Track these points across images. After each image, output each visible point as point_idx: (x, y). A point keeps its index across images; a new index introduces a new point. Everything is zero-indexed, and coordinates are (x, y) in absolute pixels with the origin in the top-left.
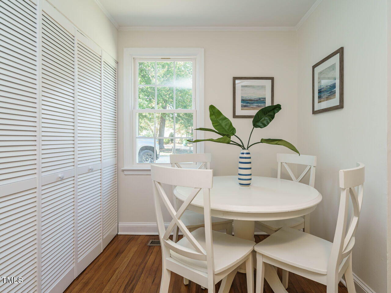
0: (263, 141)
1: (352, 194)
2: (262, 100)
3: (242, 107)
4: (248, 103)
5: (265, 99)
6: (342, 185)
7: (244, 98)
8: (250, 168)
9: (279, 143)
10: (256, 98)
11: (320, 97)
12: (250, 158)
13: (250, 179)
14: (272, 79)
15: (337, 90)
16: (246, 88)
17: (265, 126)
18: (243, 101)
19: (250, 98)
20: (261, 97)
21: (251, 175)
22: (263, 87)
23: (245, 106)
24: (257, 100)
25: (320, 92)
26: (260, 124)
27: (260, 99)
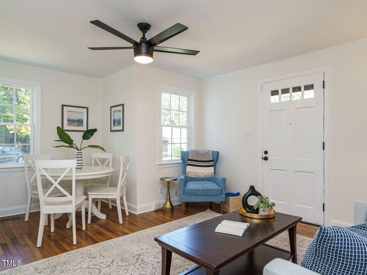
0: (89, 146)
1: (125, 166)
2: (81, 120)
3: (68, 124)
4: (72, 122)
5: (83, 120)
6: (121, 161)
7: (69, 119)
8: (82, 160)
9: (97, 147)
10: (77, 119)
11: (114, 124)
12: (82, 155)
13: (82, 165)
14: (87, 108)
15: (121, 122)
16: (70, 113)
17: (88, 138)
18: (68, 120)
19: (73, 119)
20: (80, 118)
21: (82, 163)
22: (81, 113)
23: (70, 124)
24: (78, 121)
25: (114, 121)
26: (86, 138)
27: (79, 120)
